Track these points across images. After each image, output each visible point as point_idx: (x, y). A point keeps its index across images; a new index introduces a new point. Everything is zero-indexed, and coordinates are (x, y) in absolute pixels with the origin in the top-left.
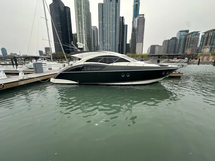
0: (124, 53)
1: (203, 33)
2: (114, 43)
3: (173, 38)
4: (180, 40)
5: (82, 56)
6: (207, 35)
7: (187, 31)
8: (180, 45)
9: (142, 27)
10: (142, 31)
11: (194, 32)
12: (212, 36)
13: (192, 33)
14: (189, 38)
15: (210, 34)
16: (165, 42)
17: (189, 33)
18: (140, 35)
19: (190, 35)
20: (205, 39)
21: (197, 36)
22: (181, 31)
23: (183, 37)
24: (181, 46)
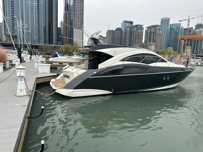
0: (54, 42)
1: (146, 28)
2: (35, 24)
3: (118, 29)
4: (126, 32)
5: (115, 52)
6: (150, 30)
7: (131, 23)
8: (125, 38)
9: (80, 6)
10: (80, 12)
11: (138, 25)
12: (154, 32)
13: (137, 26)
14: (134, 31)
15: (152, 30)
16: (109, 32)
17: (134, 25)
18: (79, 18)
19: (135, 28)
20: (149, 34)
21: (141, 30)
22: (125, 22)
23: (129, 29)
24: (127, 41)
